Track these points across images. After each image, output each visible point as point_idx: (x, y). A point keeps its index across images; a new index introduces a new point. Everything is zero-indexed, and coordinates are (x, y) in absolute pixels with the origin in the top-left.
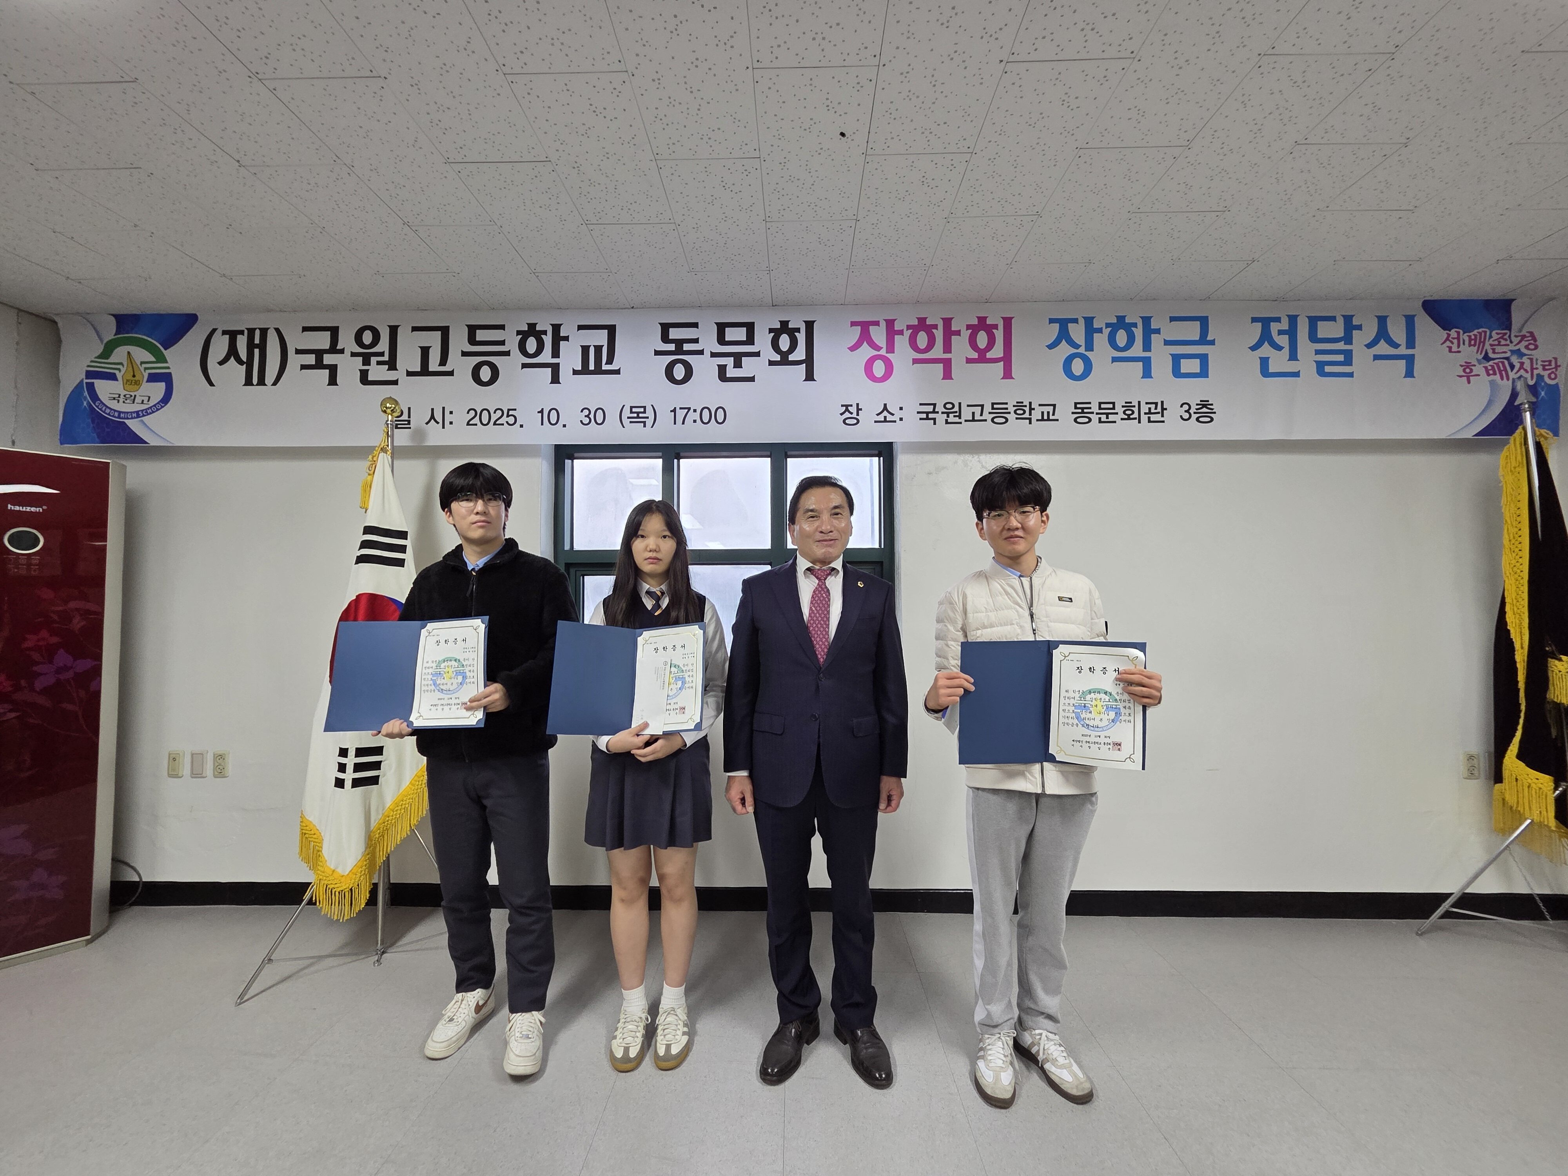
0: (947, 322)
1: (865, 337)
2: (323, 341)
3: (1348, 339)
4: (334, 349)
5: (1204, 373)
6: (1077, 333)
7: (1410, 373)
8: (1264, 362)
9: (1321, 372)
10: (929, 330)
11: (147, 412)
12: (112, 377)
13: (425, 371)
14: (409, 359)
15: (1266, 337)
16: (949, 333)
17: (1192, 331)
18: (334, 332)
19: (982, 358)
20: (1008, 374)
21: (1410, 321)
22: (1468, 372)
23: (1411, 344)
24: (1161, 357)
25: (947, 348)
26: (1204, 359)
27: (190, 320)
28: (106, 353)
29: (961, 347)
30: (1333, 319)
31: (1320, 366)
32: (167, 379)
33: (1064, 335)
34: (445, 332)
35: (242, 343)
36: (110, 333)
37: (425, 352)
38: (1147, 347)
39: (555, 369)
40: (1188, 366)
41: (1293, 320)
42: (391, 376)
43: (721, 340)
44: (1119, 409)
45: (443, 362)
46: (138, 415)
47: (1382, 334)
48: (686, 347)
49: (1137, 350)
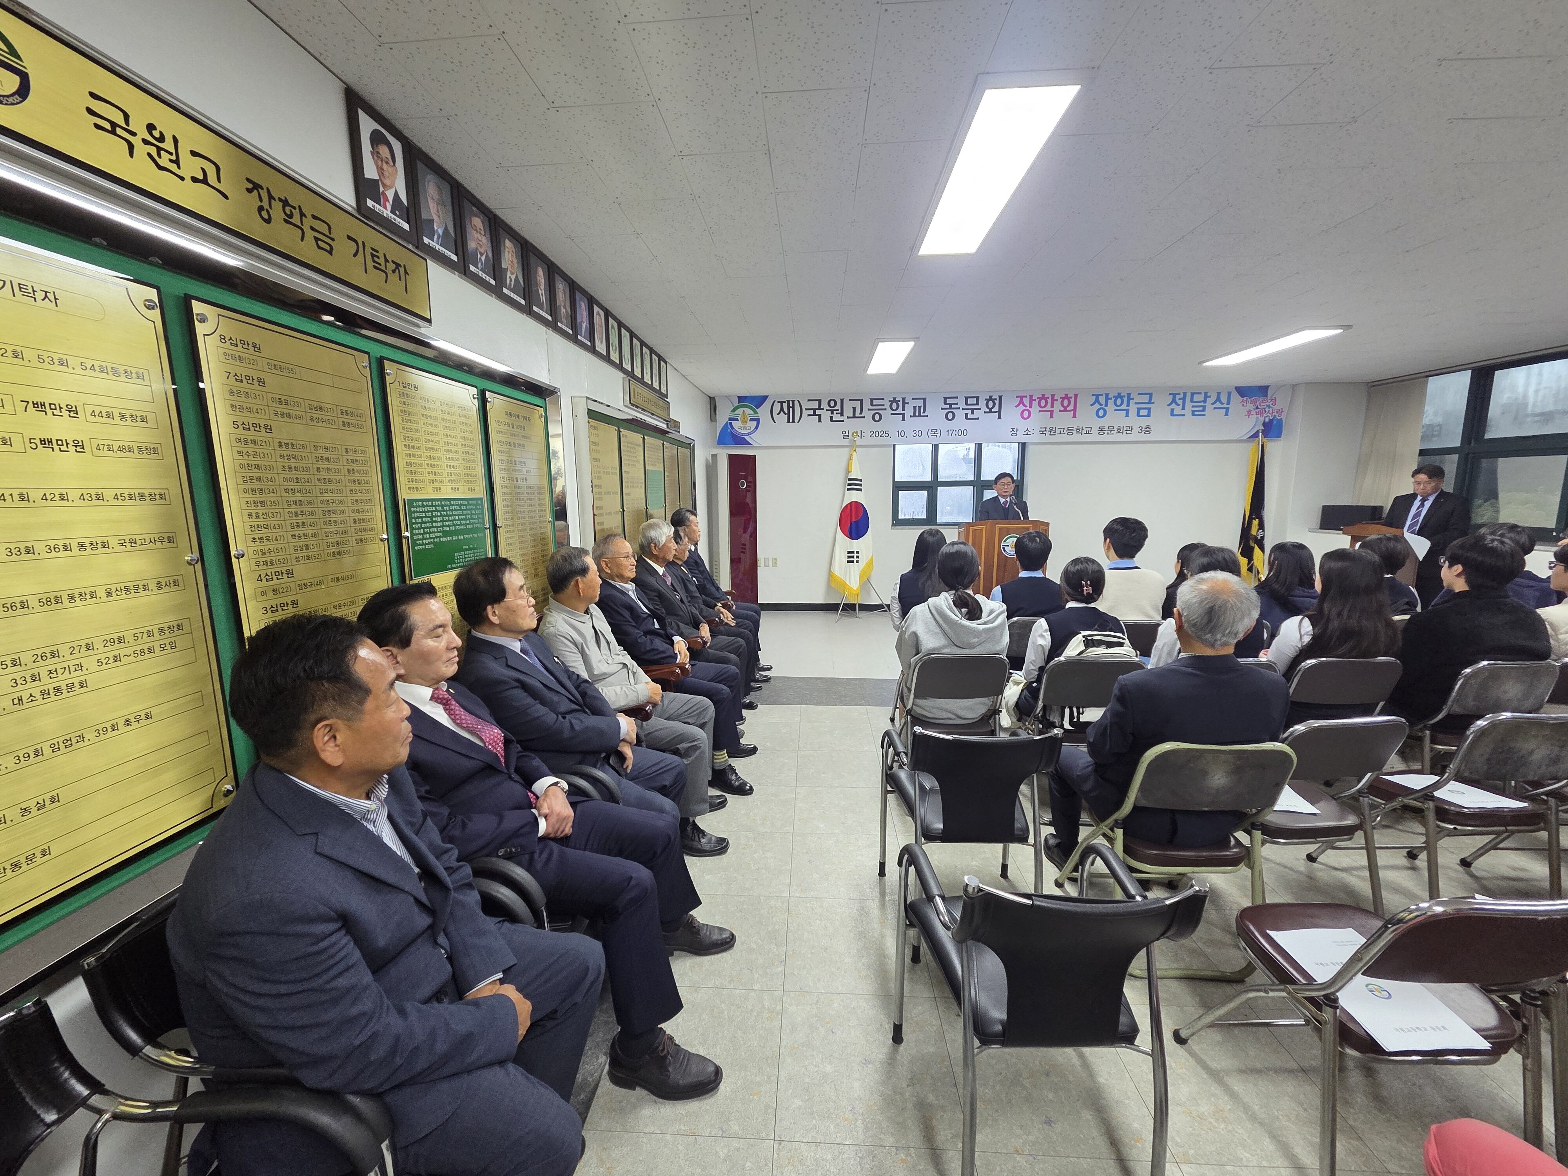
0: (1053, 396)
1: (1021, 402)
2: (815, 405)
3: (1205, 401)
4: (819, 408)
5: (1149, 415)
6: (1102, 400)
7: (1227, 414)
8: (1172, 410)
9: (1193, 415)
10: (1046, 399)
11: (751, 433)
12: (737, 420)
13: (854, 417)
14: (848, 412)
15: (1174, 401)
16: (1053, 400)
17: (1146, 398)
18: (820, 401)
19: (1065, 410)
20: (1074, 416)
21: (1229, 394)
22: (1249, 413)
23: (1228, 403)
24: (1133, 408)
25: (1052, 406)
26: (1149, 410)
27: (765, 398)
28: (733, 411)
29: (1058, 406)
30: (1200, 393)
31: (1193, 412)
32: (758, 420)
33: (1097, 401)
34: (861, 401)
35: (785, 406)
36: (736, 404)
37: (854, 409)
38: (1128, 405)
39: (903, 415)
40: (1143, 412)
41: (1185, 394)
42: (842, 418)
43: (967, 404)
44: (1115, 429)
45: (861, 413)
46: (748, 434)
47: (1218, 399)
48: (953, 406)
49: (1124, 407)
